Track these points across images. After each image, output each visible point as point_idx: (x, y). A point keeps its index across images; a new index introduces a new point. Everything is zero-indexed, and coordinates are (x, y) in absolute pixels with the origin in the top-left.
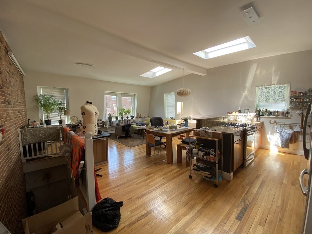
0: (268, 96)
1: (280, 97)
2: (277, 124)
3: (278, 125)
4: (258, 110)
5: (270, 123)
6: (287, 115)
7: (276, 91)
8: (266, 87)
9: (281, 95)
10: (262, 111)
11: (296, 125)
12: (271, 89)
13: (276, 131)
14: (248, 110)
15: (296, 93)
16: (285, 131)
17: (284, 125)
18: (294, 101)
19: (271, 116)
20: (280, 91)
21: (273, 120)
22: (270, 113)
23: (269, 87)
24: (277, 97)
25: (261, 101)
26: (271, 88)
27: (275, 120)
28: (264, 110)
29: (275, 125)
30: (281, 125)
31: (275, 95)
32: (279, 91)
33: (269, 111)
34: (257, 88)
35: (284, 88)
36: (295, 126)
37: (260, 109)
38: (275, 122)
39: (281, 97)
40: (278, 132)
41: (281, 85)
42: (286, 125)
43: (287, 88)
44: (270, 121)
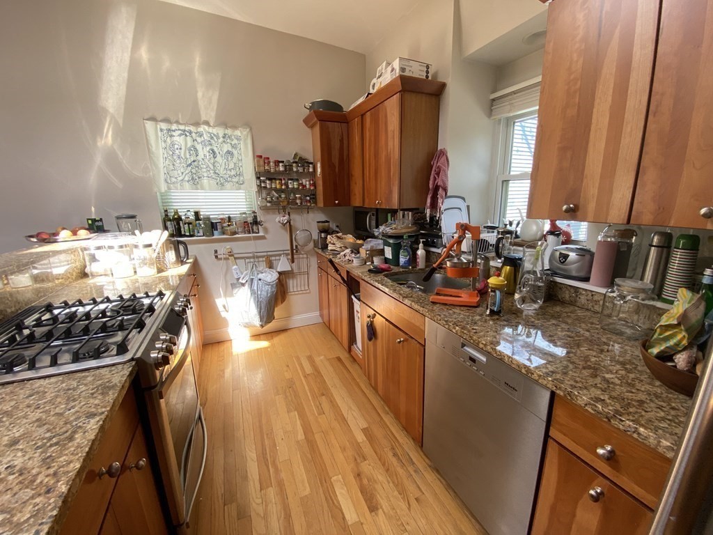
0: (195, 163)
1: (230, 170)
2: (235, 258)
3: (238, 261)
4: (171, 214)
5: (216, 257)
6: (255, 227)
7: (215, 149)
8: (182, 127)
9: (232, 166)
10: (183, 218)
11: (280, 255)
12: (199, 140)
13: (235, 282)
14: (133, 217)
15: (269, 163)
16: (261, 276)
17: (253, 257)
18: (268, 187)
19: (217, 235)
20: (228, 152)
21: (223, 249)
22: (212, 226)
23: (192, 128)
24: (221, 171)
25: (174, 180)
26: (201, 136)
27: (228, 245)
28: (192, 217)
29: (230, 261)
30: (247, 260)
31: (217, 165)
32: (225, 150)
33: (208, 219)
34: (149, 125)
35: (235, 141)
36: (278, 258)
37: (176, 213)
38: (231, 254)
39: (233, 173)
40: (244, 282)
41: (229, 132)
42: (258, 257)
43: (246, 144)
44: (216, 252)
